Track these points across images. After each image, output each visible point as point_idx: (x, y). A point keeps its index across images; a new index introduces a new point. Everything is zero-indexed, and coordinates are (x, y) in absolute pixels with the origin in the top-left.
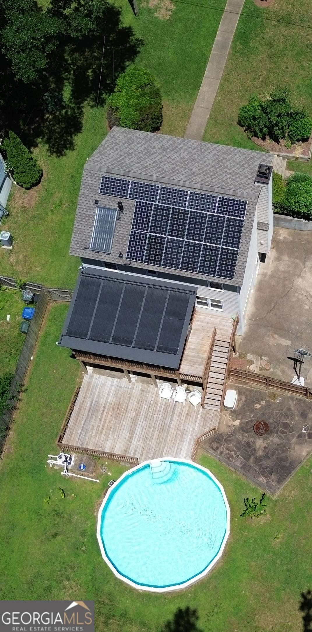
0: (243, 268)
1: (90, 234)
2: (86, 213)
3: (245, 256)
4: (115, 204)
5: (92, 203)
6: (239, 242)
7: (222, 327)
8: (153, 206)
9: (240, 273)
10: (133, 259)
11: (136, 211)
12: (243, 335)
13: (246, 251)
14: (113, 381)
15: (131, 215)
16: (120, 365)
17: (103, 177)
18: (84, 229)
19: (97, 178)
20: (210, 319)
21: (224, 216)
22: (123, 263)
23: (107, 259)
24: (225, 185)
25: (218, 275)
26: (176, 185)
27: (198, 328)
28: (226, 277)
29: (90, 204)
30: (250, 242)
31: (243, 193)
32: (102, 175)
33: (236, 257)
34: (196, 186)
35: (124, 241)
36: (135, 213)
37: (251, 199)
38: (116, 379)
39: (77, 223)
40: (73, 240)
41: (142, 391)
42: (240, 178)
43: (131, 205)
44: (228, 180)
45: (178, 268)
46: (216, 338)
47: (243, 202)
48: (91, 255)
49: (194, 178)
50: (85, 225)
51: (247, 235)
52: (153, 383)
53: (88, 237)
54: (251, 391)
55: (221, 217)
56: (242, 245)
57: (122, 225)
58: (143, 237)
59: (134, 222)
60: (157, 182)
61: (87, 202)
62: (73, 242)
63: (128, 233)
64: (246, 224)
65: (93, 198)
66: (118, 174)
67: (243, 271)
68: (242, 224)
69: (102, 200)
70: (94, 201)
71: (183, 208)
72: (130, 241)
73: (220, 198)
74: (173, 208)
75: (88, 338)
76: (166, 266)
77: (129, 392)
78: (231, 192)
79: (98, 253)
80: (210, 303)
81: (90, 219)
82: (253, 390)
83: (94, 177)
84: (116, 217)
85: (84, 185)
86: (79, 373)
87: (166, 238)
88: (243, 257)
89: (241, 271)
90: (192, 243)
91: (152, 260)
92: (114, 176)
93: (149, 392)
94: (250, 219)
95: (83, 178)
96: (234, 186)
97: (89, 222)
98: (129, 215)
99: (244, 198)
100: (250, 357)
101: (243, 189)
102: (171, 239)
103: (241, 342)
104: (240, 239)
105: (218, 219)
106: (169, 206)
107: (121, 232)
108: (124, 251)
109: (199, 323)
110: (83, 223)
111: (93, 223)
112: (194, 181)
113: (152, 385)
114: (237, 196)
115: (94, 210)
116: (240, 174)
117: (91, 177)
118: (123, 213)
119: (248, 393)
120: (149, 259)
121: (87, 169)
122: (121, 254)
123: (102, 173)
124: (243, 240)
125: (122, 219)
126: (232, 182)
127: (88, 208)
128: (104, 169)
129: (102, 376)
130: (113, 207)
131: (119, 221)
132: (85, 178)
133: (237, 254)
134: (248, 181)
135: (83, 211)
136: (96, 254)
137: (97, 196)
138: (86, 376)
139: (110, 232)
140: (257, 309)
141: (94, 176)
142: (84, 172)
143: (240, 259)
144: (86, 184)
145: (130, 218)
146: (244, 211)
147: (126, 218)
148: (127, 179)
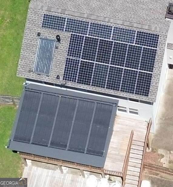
0: (156, 87)
1: (34, 60)
2: (30, 43)
3: (158, 78)
4: (54, 36)
5: (36, 35)
6: (153, 67)
7: (138, 129)
8: (84, 38)
9: (154, 91)
10: (68, 80)
11: (70, 41)
12: (155, 132)
13: (158, 74)
14: (48, 172)
15: (66, 45)
16: (55, 162)
17: (45, 15)
18: (29, 56)
19: (40, 15)
20: (128, 122)
21: (141, 46)
22: (60, 83)
23: (47, 80)
24: (141, 21)
25: (136, 93)
26: (103, 21)
27: (118, 129)
28: (143, 95)
29: (34, 36)
30: (161, 67)
31: (156, 28)
32: (44, 13)
33: (151, 79)
34: (118, 22)
35: (60, 65)
36: (70, 44)
37: (163, 33)
38: (51, 171)
39: (23, 51)
40: (20, 64)
41: (72, 181)
42: (154, 13)
43: (67, 37)
44: (144, 15)
45: (104, 87)
46: (134, 139)
47: (156, 35)
48: (34, 76)
49: (117, 14)
50: (29, 52)
51: (159, 61)
52: (81, 174)
53: (32, 62)
54: (162, 181)
55: (139, 47)
56: (155, 69)
57: (59, 52)
58: (76, 63)
59: (69, 50)
60: (88, 18)
61: (31, 34)
62: (20, 66)
63: (64, 59)
64: (158, 52)
65: (36, 31)
66: (56, 12)
67: (156, 90)
68: (156, 53)
69: (43, 33)
70: (37, 33)
71: (108, 40)
72: (66, 65)
73: (138, 32)
74: (101, 40)
75: (31, 142)
76: (94, 86)
77: (61, 182)
78: (147, 27)
79: (40, 75)
80: (128, 110)
81: (34, 48)
82: (163, 180)
83: (37, 15)
84: (54, 46)
85: (29, 20)
86: (20, 166)
87: (95, 64)
88: (156, 79)
89: (154, 90)
90: (115, 67)
91: (83, 81)
92: (53, 14)
93: (78, 182)
94: (162, 49)
95: (28, 15)
96: (149, 21)
97: (33, 50)
98: (65, 45)
99: (157, 31)
100: (161, 151)
101: (156, 23)
102: (99, 64)
103: (153, 139)
104: (153, 64)
105: (136, 49)
106: (97, 38)
107: (59, 58)
108: (61, 74)
109: (119, 126)
110: (28, 51)
111: (36, 51)
112: (117, 17)
113: (80, 175)
114: (151, 30)
115: (36, 40)
116: (154, 10)
117: (34, 14)
118: (60, 43)
119: (159, 182)
120: (80, 80)
121: (31, 8)
122: (58, 76)
123: (44, 11)
124: (156, 65)
125: (59, 48)
126: (148, 18)
127: (32, 39)
128: (45, 8)
129: (39, 168)
130: (52, 38)
131: (57, 50)
132: (30, 15)
133: (151, 77)
134: (161, 16)
135: (28, 41)
136: (39, 76)
137: (39, 29)
138: (26, 168)
139: (50, 59)
140: (167, 110)
141: (37, 13)
142: (29, 10)
143: (153, 81)
144: (30, 20)
145: (65, 47)
146: (157, 43)
147: (62, 47)
148: (64, 16)
